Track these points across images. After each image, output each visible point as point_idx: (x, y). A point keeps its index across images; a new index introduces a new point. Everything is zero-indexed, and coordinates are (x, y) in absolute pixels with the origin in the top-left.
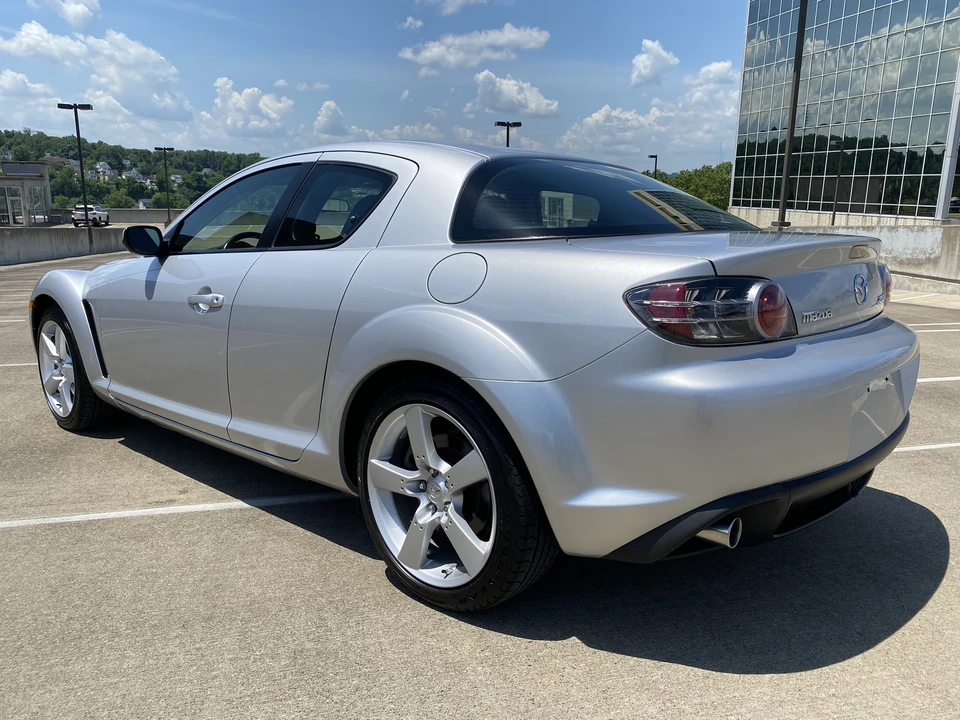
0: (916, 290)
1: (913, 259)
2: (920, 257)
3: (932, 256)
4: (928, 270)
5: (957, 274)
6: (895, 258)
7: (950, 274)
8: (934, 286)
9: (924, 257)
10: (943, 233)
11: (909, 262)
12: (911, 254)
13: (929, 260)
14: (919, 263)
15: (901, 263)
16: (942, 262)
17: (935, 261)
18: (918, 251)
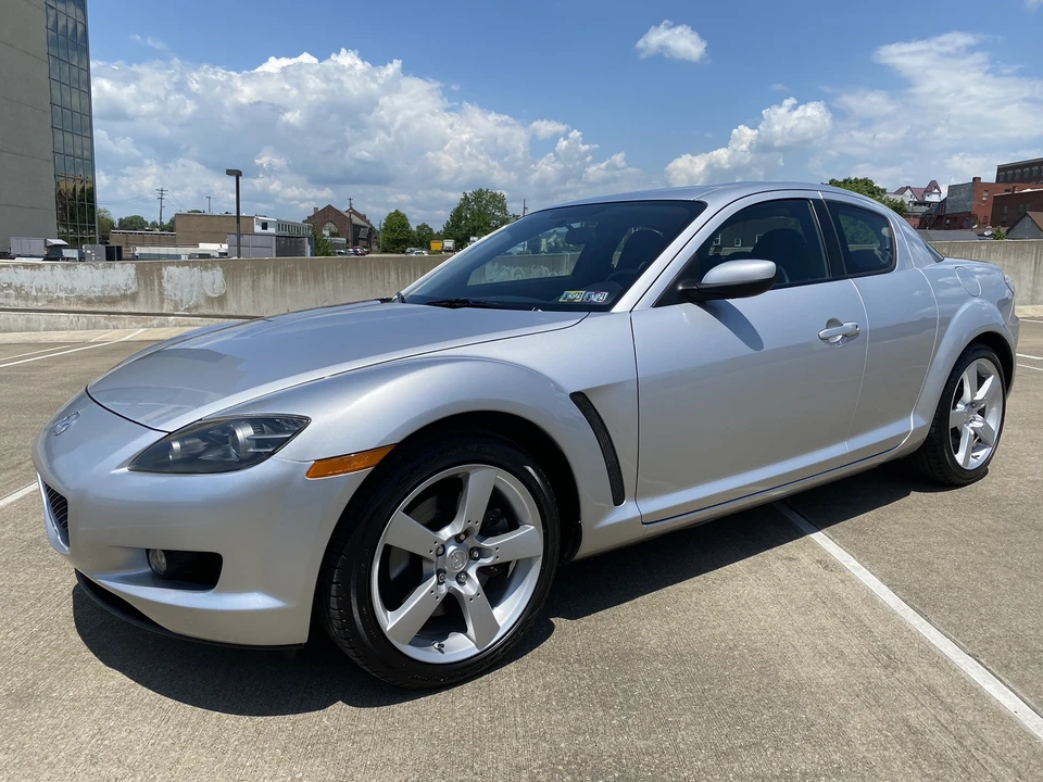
0: (115, 328)
1: (105, 297)
2: (113, 294)
3: (128, 293)
4: (126, 306)
5: (162, 307)
6: (79, 298)
7: (153, 307)
8: (138, 322)
9: (118, 294)
10: (136, 269)
11: (100, 300)
12: (102, 292)
13: (124, 297)
14: (113, 301)
15: (89, 302)
16: (142, 297)
17: (134, 297)
18: (108, 288)
